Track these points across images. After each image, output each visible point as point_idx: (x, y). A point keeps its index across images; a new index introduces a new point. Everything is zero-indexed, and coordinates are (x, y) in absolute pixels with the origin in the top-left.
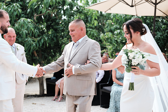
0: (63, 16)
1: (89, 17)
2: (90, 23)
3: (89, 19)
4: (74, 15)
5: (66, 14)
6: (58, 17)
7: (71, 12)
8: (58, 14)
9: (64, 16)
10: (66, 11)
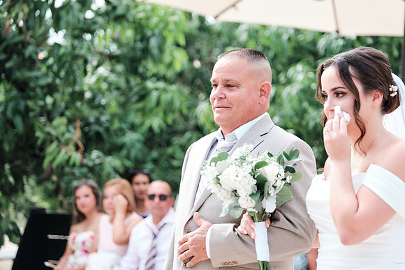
0: (52, 31)
1: (153, 35)
2: (158, 61)
3: (153, 43)
4: (93, 27)
5: (63, 23)
6: (32, 37)
7: (81, 17)
8: (31, 23)
9: (57, 32)
10: (63, 13)
